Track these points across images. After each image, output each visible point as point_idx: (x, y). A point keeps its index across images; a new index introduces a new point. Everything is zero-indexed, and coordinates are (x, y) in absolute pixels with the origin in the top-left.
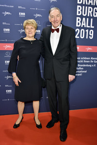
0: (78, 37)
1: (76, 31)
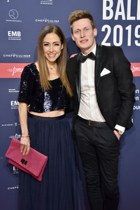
0: (109, 45)
1: (103, 30)
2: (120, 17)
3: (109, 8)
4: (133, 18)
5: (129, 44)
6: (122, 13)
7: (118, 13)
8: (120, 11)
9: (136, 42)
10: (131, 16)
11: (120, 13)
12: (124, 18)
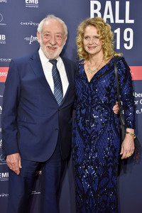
2: (108, 20)
3: (97, 11)
4: (122, 21)
5: (118, 47)
6: (111, 16)
7: (106, 16)
8: (108, 13)
9: (125, 45)
10: (120, 19)
11: (108, 16)
12: (112, 21)
